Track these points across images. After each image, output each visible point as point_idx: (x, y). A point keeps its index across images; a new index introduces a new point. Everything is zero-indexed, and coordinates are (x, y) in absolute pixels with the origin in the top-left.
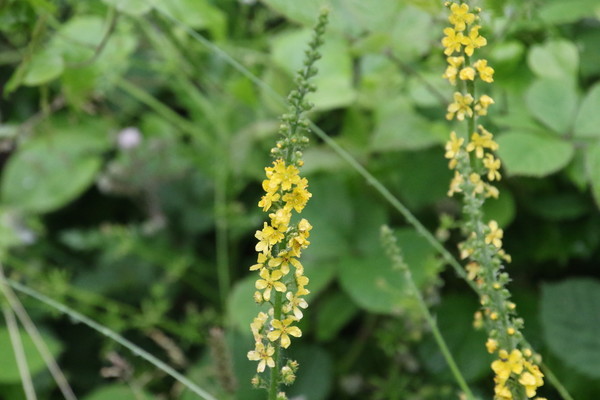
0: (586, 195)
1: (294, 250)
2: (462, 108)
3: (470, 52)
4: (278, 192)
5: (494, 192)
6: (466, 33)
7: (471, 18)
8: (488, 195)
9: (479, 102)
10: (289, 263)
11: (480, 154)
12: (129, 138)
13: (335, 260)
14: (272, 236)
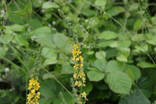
0: (107, 85)
1: (36, 99)
2: (76, 67)
3: (78, 55)
4: (33, 86)
5: (84, 85)
6: (77, 50)
7: (78, 47)
8: (83, 86)
9: (80, 65)
10: (35, 102)
11: (81, 77)
12: (7, 70)
13: (52, 98)
14: (31, 96)
